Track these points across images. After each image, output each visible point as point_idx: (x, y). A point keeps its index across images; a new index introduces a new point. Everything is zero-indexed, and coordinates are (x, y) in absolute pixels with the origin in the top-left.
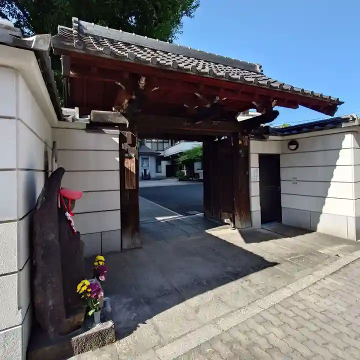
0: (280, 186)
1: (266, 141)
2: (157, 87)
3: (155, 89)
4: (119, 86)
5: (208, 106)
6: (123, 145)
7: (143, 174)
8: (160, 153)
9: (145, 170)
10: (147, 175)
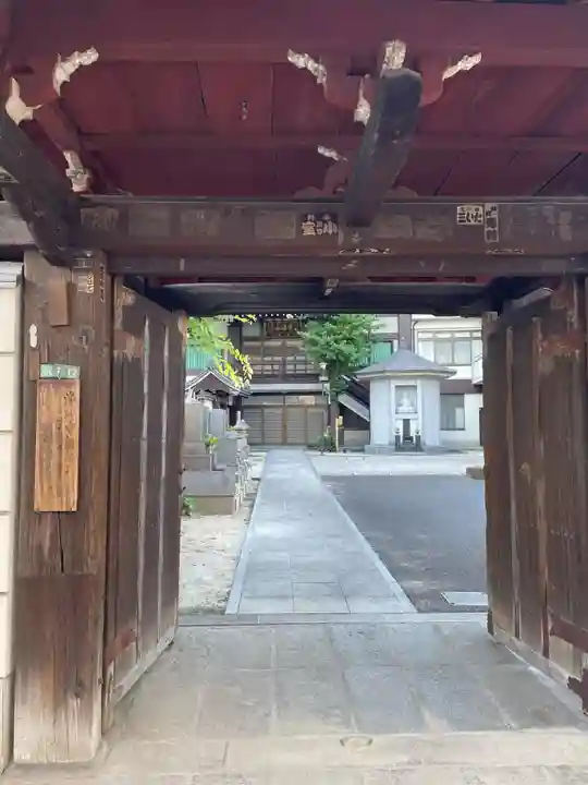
6: (33, 330)
7: (401, 434)
8: (454, 373)
9: (406, 423)
10: (411, 439)
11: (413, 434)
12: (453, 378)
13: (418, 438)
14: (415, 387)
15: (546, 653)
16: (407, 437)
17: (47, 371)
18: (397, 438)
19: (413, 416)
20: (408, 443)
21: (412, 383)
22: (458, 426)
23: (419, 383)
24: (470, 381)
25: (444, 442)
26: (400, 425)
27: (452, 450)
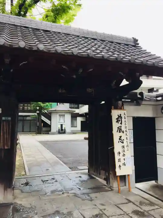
3: (24, 63)
5: (75, 77)
6: (1, 109)
7: (60, 129)
8: (75, 111)
9: (62, 125)
11: (63, 128)
12: (75, 112)
13: (65, 130)
14: (64, 115)
15: (100, 174)
16: (62, 130)
17: (3, 119)
18: (59, 130)
19: (64, 123)
20: (62, 131)
22: (75, 126)
24: (79, 113)
25: (72, 131)
26: (60, 126)
27: (74, 133)
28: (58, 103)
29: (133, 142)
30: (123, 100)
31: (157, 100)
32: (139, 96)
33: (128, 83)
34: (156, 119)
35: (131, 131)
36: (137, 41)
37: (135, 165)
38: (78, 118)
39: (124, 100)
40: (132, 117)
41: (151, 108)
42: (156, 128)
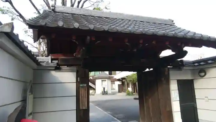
0: (196, 103)
1: (181, 70)
2: (99, 41)
3: (98, 42)
4: (75, 42)
5: (135, 50)
6: (79, 78)
7: (103, 91)
9: (104, 88)
10: (105, 92)
11: (106, 91)
12: (114, 78)
13: (107, 92)
14: (106, 80)
17: (81, 85)
18: (102, 92)
19: (106, 87)
21: (105, 80)
23: (107, 80)
25: (112, 92)
26: (103, 89)
27: (113, 94)
28: (100, 72)
29: (179, 100)
30: (168, 67)
31: (195, 65)
32: (180, 63)
33: (174, 53)
34: (194, 80)
35: (177, 92)
36: (173, 21)
37: (182, 118)
38: (115, 82)
39: (170, 67)
40: (176, 81)
41: (190, 72)
42: (195, 88)
